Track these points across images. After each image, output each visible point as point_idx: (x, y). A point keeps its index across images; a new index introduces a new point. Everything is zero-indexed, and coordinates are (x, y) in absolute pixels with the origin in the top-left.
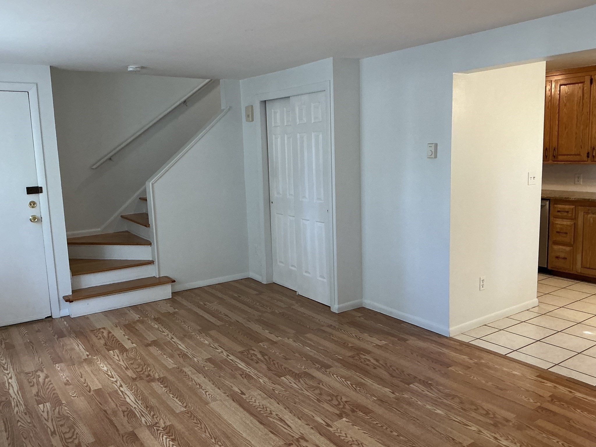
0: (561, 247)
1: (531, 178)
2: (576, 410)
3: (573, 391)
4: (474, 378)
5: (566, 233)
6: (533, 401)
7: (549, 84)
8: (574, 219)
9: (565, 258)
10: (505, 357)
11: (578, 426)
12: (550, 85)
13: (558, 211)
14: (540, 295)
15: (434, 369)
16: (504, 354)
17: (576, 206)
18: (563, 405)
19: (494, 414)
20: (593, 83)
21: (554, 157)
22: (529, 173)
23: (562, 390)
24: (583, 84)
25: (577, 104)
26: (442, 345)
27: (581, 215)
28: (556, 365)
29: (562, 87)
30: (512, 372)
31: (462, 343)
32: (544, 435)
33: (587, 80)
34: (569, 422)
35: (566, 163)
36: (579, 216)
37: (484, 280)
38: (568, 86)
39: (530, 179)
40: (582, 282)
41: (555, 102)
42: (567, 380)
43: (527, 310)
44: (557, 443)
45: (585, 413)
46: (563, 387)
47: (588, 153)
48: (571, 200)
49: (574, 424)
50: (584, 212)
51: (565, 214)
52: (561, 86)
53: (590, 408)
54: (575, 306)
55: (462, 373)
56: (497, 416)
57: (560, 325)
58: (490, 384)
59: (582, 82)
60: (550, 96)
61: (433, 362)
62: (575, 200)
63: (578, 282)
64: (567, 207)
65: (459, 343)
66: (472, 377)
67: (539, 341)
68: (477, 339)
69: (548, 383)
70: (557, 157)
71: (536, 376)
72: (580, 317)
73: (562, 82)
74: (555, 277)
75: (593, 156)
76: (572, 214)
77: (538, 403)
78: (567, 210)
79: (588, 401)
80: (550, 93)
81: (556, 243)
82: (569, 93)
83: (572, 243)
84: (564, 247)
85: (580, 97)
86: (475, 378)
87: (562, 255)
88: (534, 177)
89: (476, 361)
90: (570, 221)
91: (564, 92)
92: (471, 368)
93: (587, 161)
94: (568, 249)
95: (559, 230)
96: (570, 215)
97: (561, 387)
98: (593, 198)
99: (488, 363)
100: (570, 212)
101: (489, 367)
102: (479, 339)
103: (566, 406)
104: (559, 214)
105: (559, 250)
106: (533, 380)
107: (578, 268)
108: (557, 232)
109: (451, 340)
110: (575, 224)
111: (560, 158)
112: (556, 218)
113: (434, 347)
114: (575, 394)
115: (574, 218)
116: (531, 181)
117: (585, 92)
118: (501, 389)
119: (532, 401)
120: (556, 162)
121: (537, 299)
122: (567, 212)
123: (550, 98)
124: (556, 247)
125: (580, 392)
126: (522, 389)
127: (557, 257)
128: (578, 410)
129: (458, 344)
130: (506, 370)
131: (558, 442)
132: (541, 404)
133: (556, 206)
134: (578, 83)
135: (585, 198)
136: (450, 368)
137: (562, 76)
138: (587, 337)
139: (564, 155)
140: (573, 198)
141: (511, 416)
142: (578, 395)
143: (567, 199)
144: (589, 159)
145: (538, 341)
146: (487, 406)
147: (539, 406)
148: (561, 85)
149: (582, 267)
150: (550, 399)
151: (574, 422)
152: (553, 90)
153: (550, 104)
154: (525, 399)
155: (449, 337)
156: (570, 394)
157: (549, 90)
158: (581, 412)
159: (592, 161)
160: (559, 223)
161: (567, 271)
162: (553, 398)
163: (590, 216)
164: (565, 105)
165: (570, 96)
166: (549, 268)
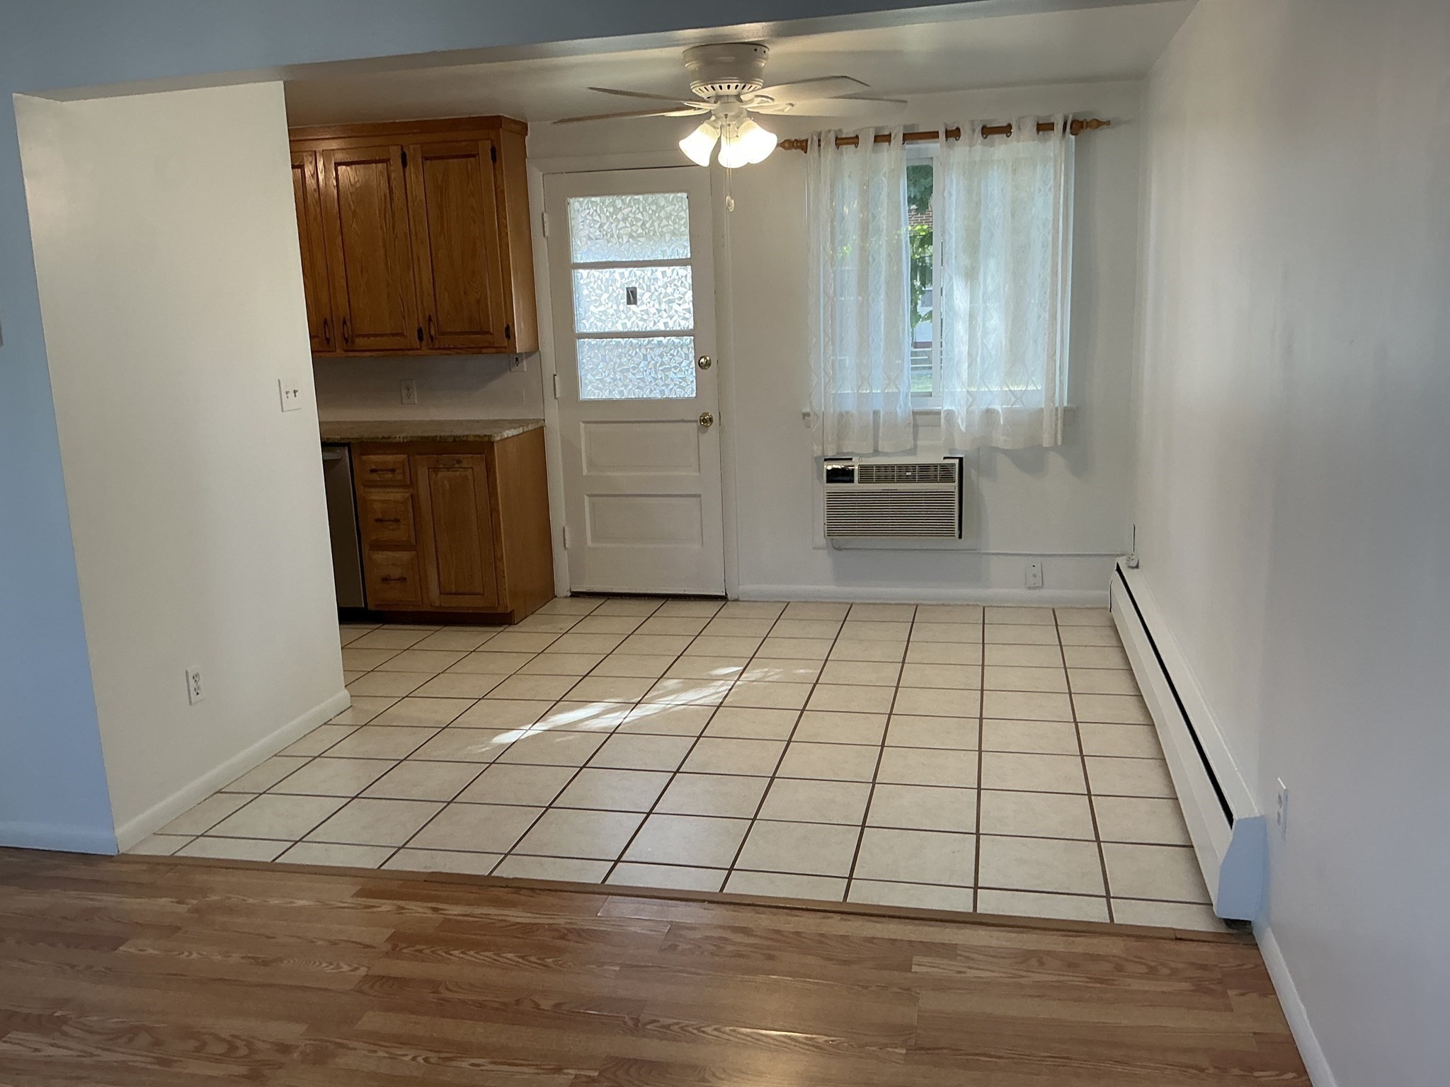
0: (390, 554)
1: (287, 393)
2: (451, 955)
3: (441, 906)
4: (191, 954)
5: (397, 521)
6: (349, 965)
7: (310, 158)
8: (408, 486)
9: (402, 579)
10: (272, 867)
11: (456, 996)
12: (311, 163)
13: (373, 471)
14: (354, 676)
15: (73, 967)
16: (270, 860)
17: (408, 456)
18: (421, 951)
19: (249, 1044)
20: (408, 163)
21: (346, 340)
22: (279, 381)
23: (418, 910)
24: (387, 165)
25: (380, 214)
26: (98, 885)
27: (422, 473)
28: (399, 849)
29: (341, 169)
30: (290, 903)
31: (154, 863)
32: (381, 1054)
33: (395, 153)
34: (436, 992)
35: (374, 354)
36: (419, 477)
37: (197, 675)
38: (353, 166)
39: (284, 395)
40: (446, 628)
41: (328, 205)
42: (425, 881)
43: (325, 724)
44: (413, 1063)
45: (472, 953)
46: (419, 903)
47: (420, 331)
48: (394, 441)
49: (448, 995)
50: (428, 469)
51: (389, 475)
52: (339, 168)
53: (478, 937)
54: (434, 688)
55: (156, 952)
56: (259, 1045)
57: (405, 742)
58: (235, 957)
59: (385, 161)
60: (315, 190)
61: (68, 946)
62: (405, 441)
63: (438, 628)
64: (389, 458)
65: (148, 863)
66: (186, 954)
67: (356, 797)
68: (198, 837)
69: (385, 904)
70: (353, 342)
71: (352, 896)
72: (445, 711)
73: (340, 157)
74: (386, 626)
75: (431, 337)
76: (404, 473)
77: (362, 968)
78: (391, 467)
79: (473, 919)
80: (314, 182)
81: (378, 546)
82: (358, 185)
83: (414, 542)
84: (398, 554)
85: (385, 196)
86: (194, 956)
87: (396, 573)
88: (295, 392)
89: (195, 902)
90: (401, 490)
91: (347, 181)
92: (179, 928)
93: (420, 349)
94: (405, 556)
95: (380, 516)
96: (400, 477)
97: (411, 905)
98: (443, 434)
99: (230, 898)
100: (397, 471)
101: (230, 910)
102: (202, 835)
103: (427, 951)
104: (375, 477)
105: (386, 561)
106: (348, 908)
107: (435, 598)
108: (378, 520)
109: (123, 862)
110: (412, 496)
111: (360, 342)
112: (370, 486)
113: (71, 900)
114: (447, 912)
115: (409, 483)
116: (290, 402)
117: (394, 184)
118: (265, 963)
119: (345, 968)
120: (351, 354)
121: (346, 691)
122: (393, 471)
123: (316, 195)
124: (379, 556)
125: (457, 902)
126: (320, 943)
127: (386, 580)
128: (456, 953)
129: (144, 867)
130: (277, 902)
131: (414, 1059)
132: (369, 968)
133: (364, 458)
134: (376, 162)
135: (426, 435)
136: (121, 948)
137: (337, 141)
138: (466, 758)
139: (368, 336)
140: (400, 436)
141: (292, 1032)
142: (454, 910)
143: (388, 441)
144: (424, 343)
145: (353, 798)
146: (228, 1026)
147: (367, 975)
148: (337, 164)
149: (440, 594)
150: (388, 947)
151: (448, 989)
152: (321, 177)
153: (318, 210)
154: (329, 970)
155: (119, 855)
156: (435, 916)
157: (312, 176)
158: (462, 955)
159: (430, 349)
160: (378, 498)
161: (411, 609)
162: (401, 941)
163: (440, 474)
164: (354, 212)
165: (362, 193)
166: (371, 607)
